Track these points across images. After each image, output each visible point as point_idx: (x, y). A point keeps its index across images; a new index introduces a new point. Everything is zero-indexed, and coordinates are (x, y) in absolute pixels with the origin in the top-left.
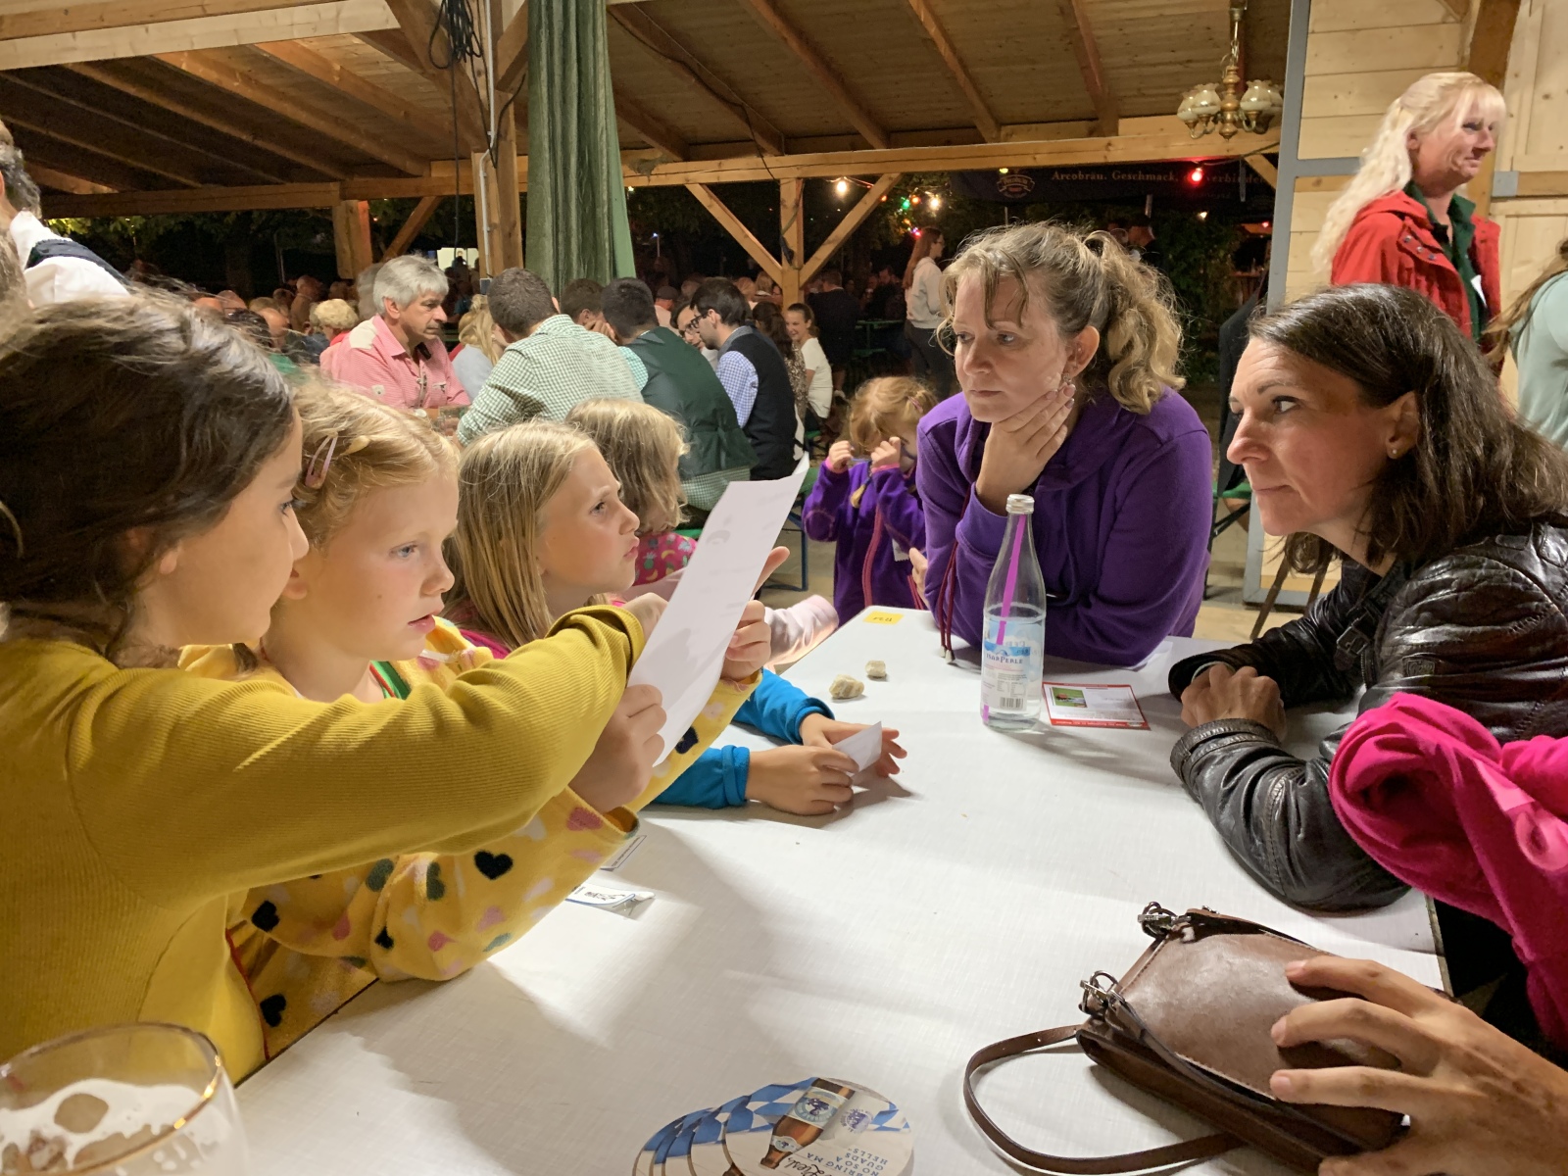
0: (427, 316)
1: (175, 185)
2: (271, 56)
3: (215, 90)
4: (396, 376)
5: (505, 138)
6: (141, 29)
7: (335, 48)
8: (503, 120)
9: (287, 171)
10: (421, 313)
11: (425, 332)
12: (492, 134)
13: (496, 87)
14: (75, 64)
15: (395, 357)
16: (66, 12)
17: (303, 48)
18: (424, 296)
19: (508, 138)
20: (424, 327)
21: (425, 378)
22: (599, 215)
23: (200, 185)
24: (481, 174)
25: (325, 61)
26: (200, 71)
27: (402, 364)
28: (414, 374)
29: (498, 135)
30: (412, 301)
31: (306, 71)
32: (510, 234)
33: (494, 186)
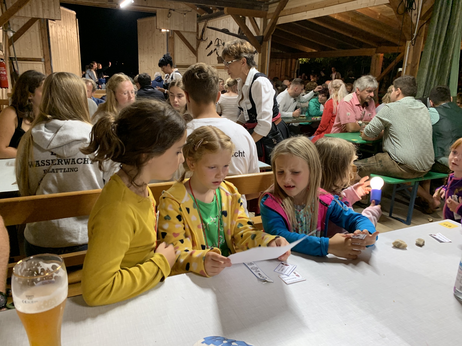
0: (368, 94)
1: (332, 50)
2: (359, 12)
3: (343, 23)
4: (355, 111)
5: (420, 36)
6: (322, 9)
7: (379, 8)
8: (420, 30)
9: (361, 45)
10: (366, 94)
11: (366, 99)
12: (415, 34)
13: (420, 19)
14: (309, 19)
15: (356, 105)
16: (306, 6)
17: (370, 9)
18: (367, 89)
19: (421, 36)
20: (366, 98)
21: (365, 112)
22: (447, 61)
23: (337, 49)
24: (408, 48)
25: (375, 12)
26: (340, 18)
27: (358, 107)
28: (361, 110)
29: (417, 35)
30: (364, 90)
31: (370, 16)
32: (414, 67)
33: (412, 52)
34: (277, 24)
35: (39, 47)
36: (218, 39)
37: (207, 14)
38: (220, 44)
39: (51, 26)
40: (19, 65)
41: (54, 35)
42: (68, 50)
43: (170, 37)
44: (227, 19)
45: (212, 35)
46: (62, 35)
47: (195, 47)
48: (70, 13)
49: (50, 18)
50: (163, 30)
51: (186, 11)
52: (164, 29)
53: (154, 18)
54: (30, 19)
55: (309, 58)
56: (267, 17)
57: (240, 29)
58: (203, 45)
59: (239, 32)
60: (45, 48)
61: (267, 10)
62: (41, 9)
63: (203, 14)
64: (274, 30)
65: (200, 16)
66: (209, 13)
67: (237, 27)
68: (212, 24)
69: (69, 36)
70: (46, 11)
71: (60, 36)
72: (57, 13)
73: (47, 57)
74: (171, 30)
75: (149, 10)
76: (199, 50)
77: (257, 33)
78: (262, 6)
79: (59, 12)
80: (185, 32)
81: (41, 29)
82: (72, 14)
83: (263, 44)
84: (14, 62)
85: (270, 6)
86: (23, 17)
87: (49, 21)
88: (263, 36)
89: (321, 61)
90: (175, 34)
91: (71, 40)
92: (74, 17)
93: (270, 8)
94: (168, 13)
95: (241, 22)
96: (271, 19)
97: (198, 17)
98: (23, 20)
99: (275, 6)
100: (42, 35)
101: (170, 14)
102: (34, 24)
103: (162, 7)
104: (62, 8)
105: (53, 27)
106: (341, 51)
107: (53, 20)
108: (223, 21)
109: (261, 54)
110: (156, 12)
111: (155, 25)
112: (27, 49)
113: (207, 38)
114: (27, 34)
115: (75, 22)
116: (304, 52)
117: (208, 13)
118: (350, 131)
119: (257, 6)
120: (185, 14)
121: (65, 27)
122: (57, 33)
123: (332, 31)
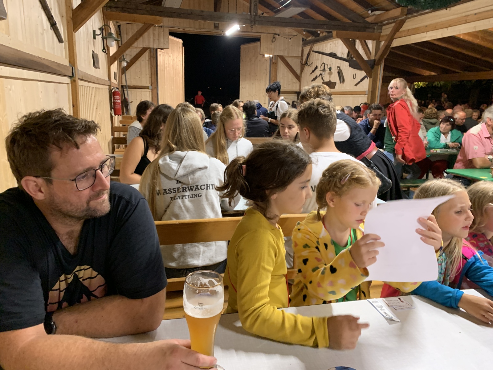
1: (455, 72)
23: (462, 72)
34: (391, 46)
35: (148, 76)
36: (324, 63)
37: (313, 38)
38: (326, 68)
39: (160, 55)
40: (129, 92)
41: (162, 63)
42: (173, 77)
43: (273, 62)
44: (334, 42)
45: (318, 59)
46: (168, 63)
47: (298, 72)
48: (177, 41)
49: (160, 48)
50: (267, 56)
51: (291, 35)
52: (267, 54)
53: (258, 43)
54: (142, 48)
55: (426, 82)
56: (381, 39)
57: (349, 52)
58: (308, 70)
59: (348, 56)
60: (153, 77)
61: (381, 32)
62: (152, 40)
63: (309, 37)
64: (388, 53)
65: (306, 40)
66: (316, 37)
67: (346, 50)
68: (318, 48)
69: (175, 64)
70: (157, 41)
71: (166, 64)
72: (166, 43)
73: (154, 85)
74: (275, 56)
75: (253, 36)
76: (302, 75)
77: (368, 57)
78: (375, 28)
79: (168, 41)
80: (288, 56)
81: (151, 57)
82: (179, 42)
83: (374, 68)
84: (125, 90)
85: (384, 27)
86: (136, 47)
87: (158, 50)
88: (375, 60)
89: (441, 85)
90: (279, 59)
91: (177, 68)
92: (181, 45)
93: (384, 29)
94: (273, 38)
95: (351, 45)
96: (385, 41)
97: (303, 40)
98: (135, 50)
99: (390, 28)
100: (151, 64)
101: (274, 39)
102: (144, 54)
103: (266, 32)
104: (171, 37)
105: (161, 55)
106: (467, 73)
107: (162, 49)
108: (331, 45)
109: (371, 79)
110: (261, 37)
111: (259, 51)
112: (137, 77)
113: (312, 63)
114: (138, 63)
115: (181, 50)
116: (420, 75)
117: (314, 36)
118: (478, 167)
119: (369, 28)
120: (290, 39)
121: (172, 55)
122: (164, 61)
123: (457, 52)
